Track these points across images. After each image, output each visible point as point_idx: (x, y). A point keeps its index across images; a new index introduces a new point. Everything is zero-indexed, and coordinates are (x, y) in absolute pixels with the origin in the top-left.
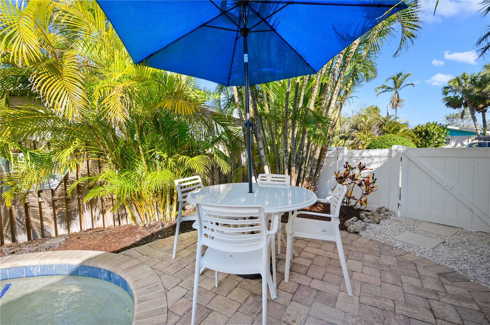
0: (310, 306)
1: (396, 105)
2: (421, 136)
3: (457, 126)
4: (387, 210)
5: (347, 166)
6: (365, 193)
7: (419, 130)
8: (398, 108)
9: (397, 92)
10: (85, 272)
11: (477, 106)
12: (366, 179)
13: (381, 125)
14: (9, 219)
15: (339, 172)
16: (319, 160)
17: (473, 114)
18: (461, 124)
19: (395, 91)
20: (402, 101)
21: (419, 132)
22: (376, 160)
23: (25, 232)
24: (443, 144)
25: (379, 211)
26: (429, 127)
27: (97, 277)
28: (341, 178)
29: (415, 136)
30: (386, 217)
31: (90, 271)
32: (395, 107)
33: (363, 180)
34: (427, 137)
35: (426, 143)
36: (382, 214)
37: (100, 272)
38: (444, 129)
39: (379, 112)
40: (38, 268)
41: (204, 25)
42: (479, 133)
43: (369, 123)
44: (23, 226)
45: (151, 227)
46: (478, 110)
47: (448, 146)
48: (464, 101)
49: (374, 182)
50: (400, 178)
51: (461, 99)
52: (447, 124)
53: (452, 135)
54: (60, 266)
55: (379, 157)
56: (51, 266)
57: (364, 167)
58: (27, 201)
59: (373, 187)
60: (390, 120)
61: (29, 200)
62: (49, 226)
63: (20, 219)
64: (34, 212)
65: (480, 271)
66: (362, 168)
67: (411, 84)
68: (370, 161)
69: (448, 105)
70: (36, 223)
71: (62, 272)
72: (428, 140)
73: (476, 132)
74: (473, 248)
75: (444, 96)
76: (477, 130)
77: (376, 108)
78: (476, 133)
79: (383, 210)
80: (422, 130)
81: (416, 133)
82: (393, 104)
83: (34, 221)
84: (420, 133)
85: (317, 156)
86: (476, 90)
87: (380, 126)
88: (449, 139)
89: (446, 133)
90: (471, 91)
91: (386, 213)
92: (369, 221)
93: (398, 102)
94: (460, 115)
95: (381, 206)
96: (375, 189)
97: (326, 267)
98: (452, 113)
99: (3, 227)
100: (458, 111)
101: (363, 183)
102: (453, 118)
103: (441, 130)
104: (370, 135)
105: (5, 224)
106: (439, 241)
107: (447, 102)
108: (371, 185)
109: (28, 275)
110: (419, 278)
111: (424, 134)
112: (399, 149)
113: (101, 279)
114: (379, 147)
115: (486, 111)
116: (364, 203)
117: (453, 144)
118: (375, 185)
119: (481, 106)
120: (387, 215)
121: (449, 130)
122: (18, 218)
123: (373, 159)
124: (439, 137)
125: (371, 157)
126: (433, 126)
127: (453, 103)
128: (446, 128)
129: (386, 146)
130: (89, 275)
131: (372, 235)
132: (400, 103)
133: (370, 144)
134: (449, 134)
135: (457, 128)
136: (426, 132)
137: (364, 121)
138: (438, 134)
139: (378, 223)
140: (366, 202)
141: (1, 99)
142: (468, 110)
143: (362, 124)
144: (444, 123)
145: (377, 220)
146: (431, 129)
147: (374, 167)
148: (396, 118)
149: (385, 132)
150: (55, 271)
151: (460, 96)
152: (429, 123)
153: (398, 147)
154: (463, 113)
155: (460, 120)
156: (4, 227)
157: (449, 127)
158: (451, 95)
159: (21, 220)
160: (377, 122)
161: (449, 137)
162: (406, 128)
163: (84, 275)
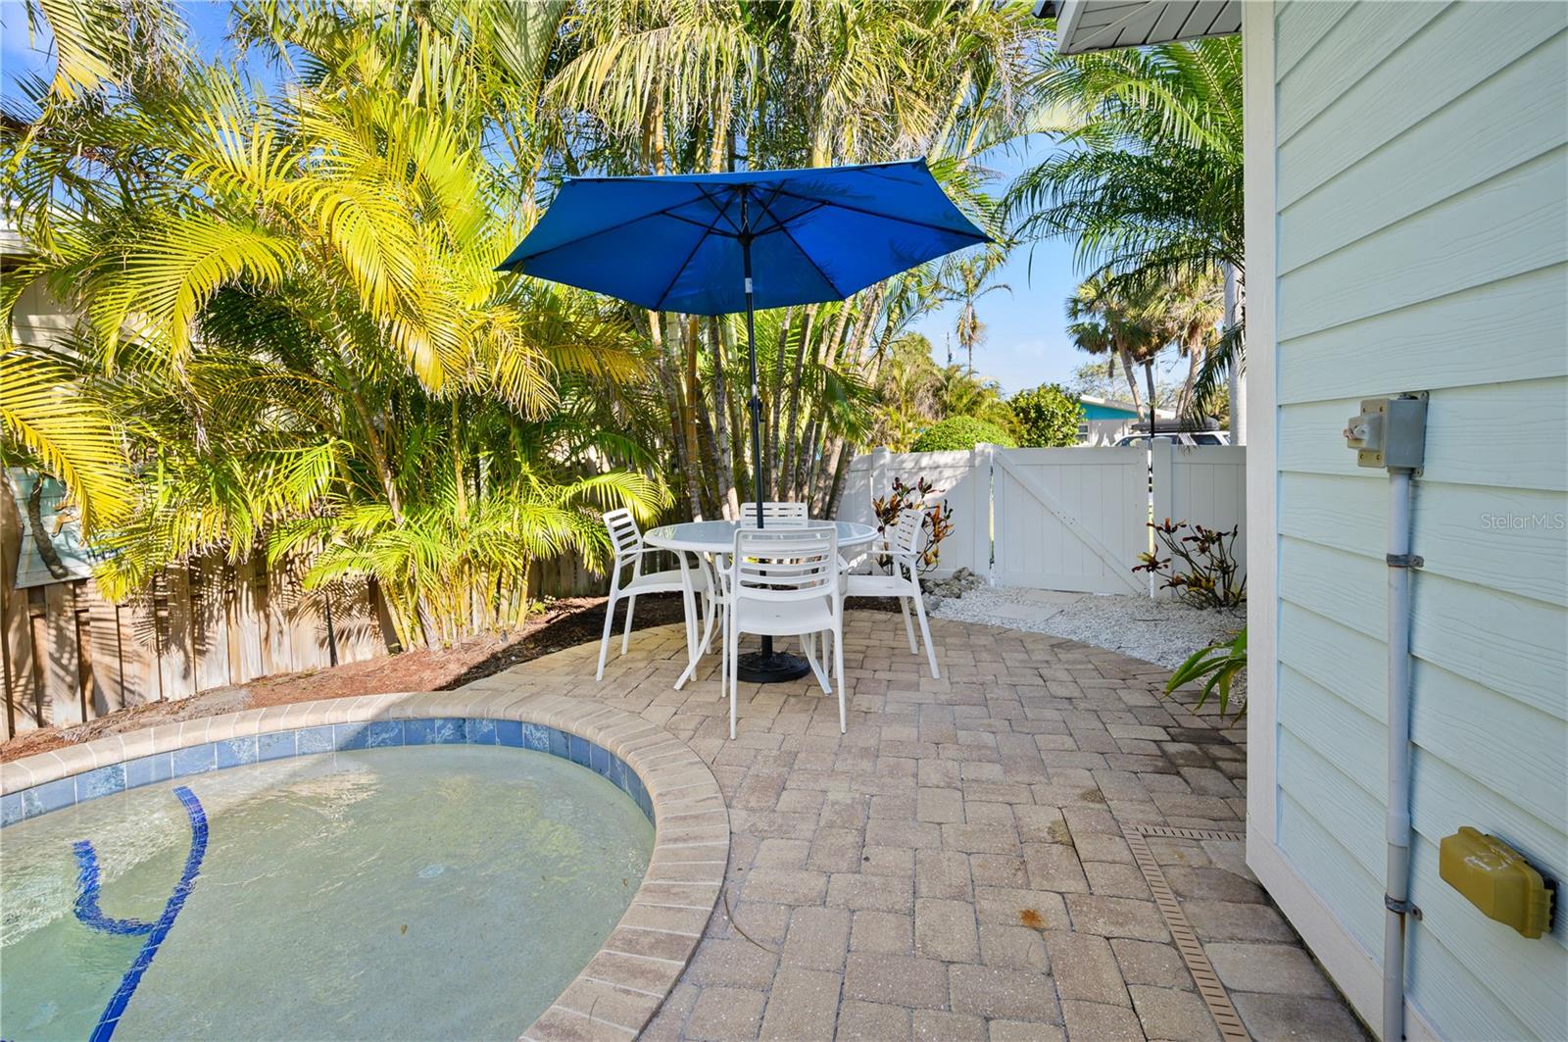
0: (885, 695)
1: (970, 337)
2: (1027, 420)
3: (1101, 395)
4: (971, 575)
5: (898, 485)
6: (932, 538)
7: (1022, 403)
8: (975, 344)
9: (969, 304)
10: (385, 736)
11: (1136, 351)
12: (933, 513)
13: (939, 389)
14: (30, 661)
15: (882, 500)
16: (838, 477)
17: (1128, 368)
18: (1110, 389)
19: (965, 300)
20: (984, 327)
21: (1023, 410)
22: (947, 473)
23: (74, 695)
24: (1074, 439)
25: (958, 577)
26: (1043, 397)
27: (421, 741)
28: (887, 512)
29: (1015, 420)
30: (971, 585)
31: (400, 731)
32: (967, 341)
33: (929, 515)
34: (1041, 424)
35: (1039, 437)
36: (963, 582)
37: (432, 730)
38: (1074, 404)
39: (930, 350)
40: (254, 743)
41: (663, 212)
42: (1142, 415)
43: (908, 382)
44: (69, 679)
45: (467, 648)
46: (1139, 358)
47: (1085, 444)
48: (1110, 336)
49: (948, 517)
50: (992, 517)
51: (1104, 331)
52: (1080, 388)
53: (1091, 418)
54: (313, 730)
55: (952, 467)
56: (289, 733)
57: (930, 487)
58: (80, 606)
59: (946, 527)
60: (958, 375)
61: (86, 601)
62: (142, 676)
63: (62, 657)
64: (102, 635)
65: (1103, 637)
66: (925, 489)
67: (1005, 286)
68: (935, 475)
69: (1080, 343)
70: (109, 668)
71: (317, 746)
72: (1043, 429)
73: (1135, 410)
74: (1100, 613)
75: (1071, 322)
76: (1138, 406)
77: (922, 340)
78: (1135, 414)
79: (965, 573)
80: (1028, 404)
81: (1017, 411)
82: (962, 334)
83: (101, 663)
84: (1025, 411)
85: (832, 468)
86: (1132, 312)
87: (937, 392)
88: (1085, 429)
89: (1079, 413)
90: (1122, 312)
91: (971, 578)
92: (944, 593)
93: (974, 329)
94: (1106, 367)
95: (959, 567)
96: (950, 530)
97: (890, 658)
98: (1090, 363)
99: (13, 685)
100: (1100, 359)
101: (928, 519)
102: (1092, 375)
103: (1068, 404)
104: (911, 417)
105: (18, 677)
106: (1055, 610)
107: (1076, 337)
108: (943, 524)
109: (226, 763)
110: (1027, 652)
111: (1033, 414)
112: (986, 451)
113: (433, 742)
114: (939, 448)
115: (1152, 362)
116: (933, 558)
117: (1094, 439)
118: (949, 522)
119: (1143, 349)
120: (972, 583)
121: (1084, 405)
122: (57, 655)
123: (940, 472)
124: (1066, 423)
125: (938, 467)
126: (1051, 396)
127: (1089, 340)
128: (1078, 400)
129: (956, 445)
130: (397, 742)
131: (951, 615)
132: (978, 332)
133: (920, 441)
134: (1085, 416)
135: (1101, 401)
136: (1038, 408)
137: (898, 377)
138: (1063, 416)
139: (959, 597)
140: (936, 555)
141: (3, 307)
142: (1118, 358)
143: (894, 386)
144: (1075, 387)
145: (956, 591)
146: (1049, 403)
147: (944, 485)
148: (971, 372)
149: (946, 408)
150: (301, 744)
151: (1103, 324)
152: (1044, 386)
153: (985, 447)
154: (1112, 364)
155: (1106, 380)
156: (16, 686)
157: (1084, 398)
158: (1085, 319)
159: (64, 661)
160: (926, 382)
161: (1086, 422)
162: (996, 400)
163: (383, 743)
